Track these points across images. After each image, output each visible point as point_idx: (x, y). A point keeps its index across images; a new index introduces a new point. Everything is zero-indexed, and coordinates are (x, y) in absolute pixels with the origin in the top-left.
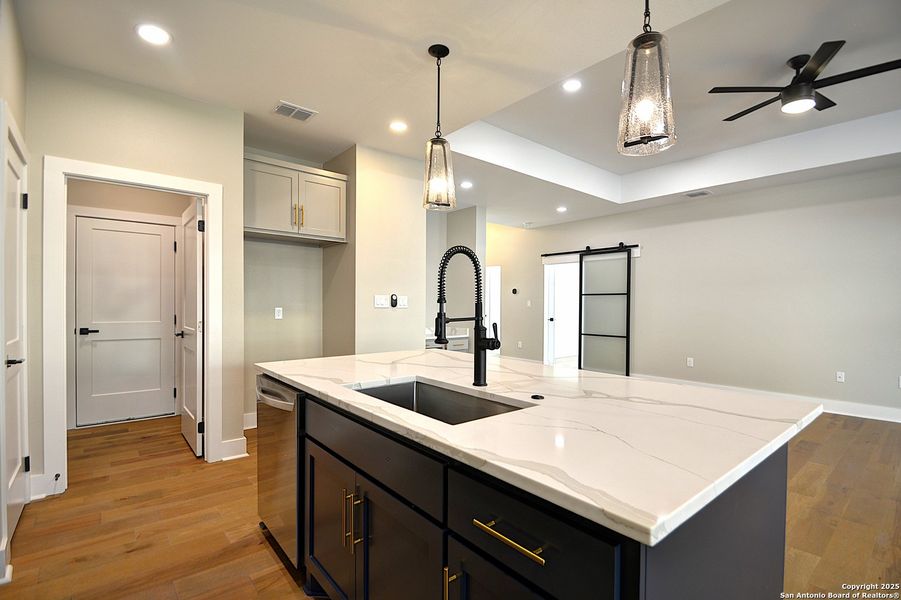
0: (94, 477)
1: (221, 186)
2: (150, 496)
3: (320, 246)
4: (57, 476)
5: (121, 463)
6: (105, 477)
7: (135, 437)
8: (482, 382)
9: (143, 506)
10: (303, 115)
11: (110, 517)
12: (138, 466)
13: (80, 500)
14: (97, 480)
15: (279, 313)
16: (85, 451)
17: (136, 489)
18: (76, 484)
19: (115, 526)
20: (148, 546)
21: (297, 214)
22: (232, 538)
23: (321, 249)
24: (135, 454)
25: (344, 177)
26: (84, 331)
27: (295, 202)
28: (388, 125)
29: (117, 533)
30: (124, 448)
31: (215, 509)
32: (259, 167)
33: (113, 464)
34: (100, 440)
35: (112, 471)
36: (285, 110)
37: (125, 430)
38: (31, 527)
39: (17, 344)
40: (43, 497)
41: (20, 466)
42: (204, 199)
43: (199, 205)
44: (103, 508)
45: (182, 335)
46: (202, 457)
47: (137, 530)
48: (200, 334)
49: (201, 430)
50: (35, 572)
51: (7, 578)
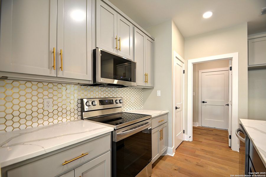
0: (199, 140)
1: (237, 54)
2: (209, 152)
4: (190, 137)
5: (207, 139)
6: (201, 142)
7: (214, 133)
9: (206, 154)
11: (197, 153)
12: (210, 142)
13: (193, 145)
14: (199, 141)
16: (201, 133)
18: (195, 140)
19: (197, 156)
20: (202, 166)
24: (211, 138)
26: (203, 102)
29: (197, 158)
30: (209, 135)
33: (205, 139)
34: (205, 131)
35: (204, 141)
37: (213, 131)
38: (181, 147)
39: (182, 104)
40: (187, 140)
41: (182, 131)
42: (231, 59)
43: (230, 62)
44: (198, 150)
45: (228, 105)
46: (230, 147)
47: (202, 160)
48: (230, 105)
49: (230, 138)
50: (177, 157)
51: (173, 155)
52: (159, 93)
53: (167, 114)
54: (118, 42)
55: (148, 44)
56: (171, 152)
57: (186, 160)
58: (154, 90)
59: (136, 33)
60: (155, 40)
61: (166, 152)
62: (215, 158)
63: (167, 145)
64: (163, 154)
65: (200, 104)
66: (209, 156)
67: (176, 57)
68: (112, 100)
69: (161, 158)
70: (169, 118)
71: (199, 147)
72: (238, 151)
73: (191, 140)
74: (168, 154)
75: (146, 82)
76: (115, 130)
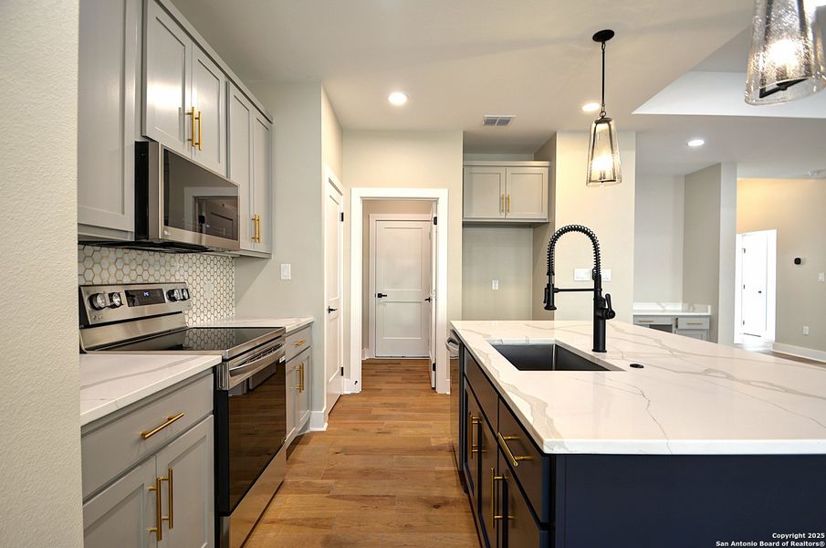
0: (376, 387)
1: (446, 191)
2: (398, 405)
3: (530, 227)
4: (356, 382)
5: (391, 383)
6: (380, 389)
7: (402, 368)
8: (601, 349)
9: (393, 410)
10: (505, 122)
11: (375, 411)
12: (399, 386)
13: (365, 399)
14: (376, 389)
15: (495, 286)
17: (393, 400)
18: (366, 390)
19: (377, 417)
20: (389, 433)
21: (505, 202)
22: (434, 443)
23: (532, 229)
24: (399, 379)
25: (546, 163)
26: (380, 296)
27: (503, 193)
28: (581, 109)
29: (376, 421)
30: (395, 374)
31: (431, 422)
32: (475, 170)
33: (387, 383)
35: (385, 387)
36: (490, 122)
37: (399, 364)
38: (340, 407)
39: (338, 301)
40: (349, 393)
41: (339, 370)
42: (436, 201)
43: (434, 206)
44: (374, 406)
45: (429, 299)
46: (434, 389)
47: (386, 422)
48: (434, 300)
49: (434, 369)
50: (336, 429)
51: (324, 429)
52: (286, 271)
53: (309, 325)
54: (196, 122)
55: (258, 132)
56: (319, 423)
57: (354, 430)
58: (270, 263)
59: (232, 101)
60: (274, 121)
61: (306, 426)
62: (411, 414)
63: (310, 406)
64: (300, 432)
65: (373, 299)
66: (399, 413)
67: (330, 181)
68: (161, 290)
69: (298, 440)
70: (315, 338)
71: (376, 400)
72: (449, 393)
73: (358, 389)
74: (312, 429)
75: (256, 238)
76: (224, 360)
